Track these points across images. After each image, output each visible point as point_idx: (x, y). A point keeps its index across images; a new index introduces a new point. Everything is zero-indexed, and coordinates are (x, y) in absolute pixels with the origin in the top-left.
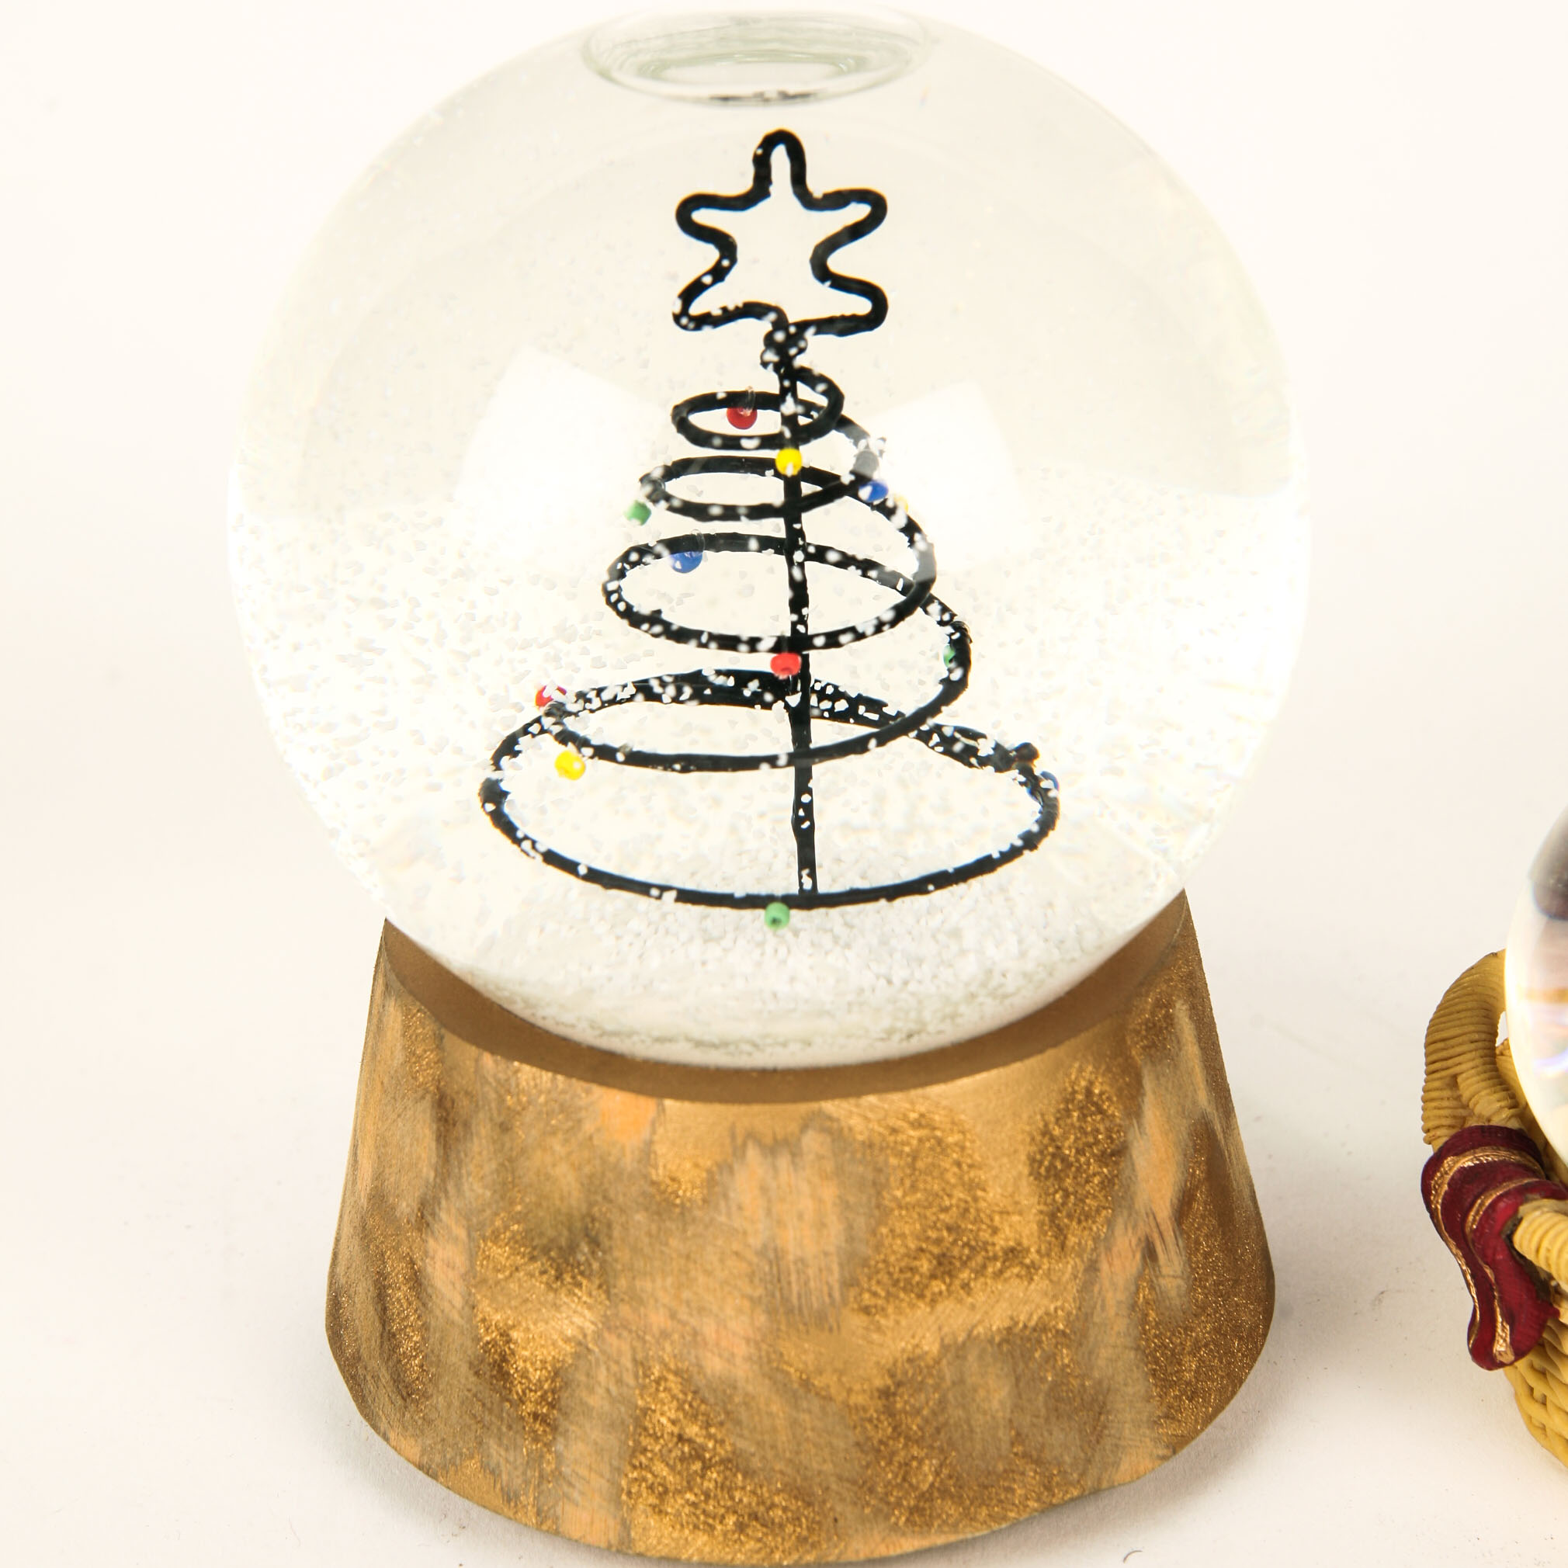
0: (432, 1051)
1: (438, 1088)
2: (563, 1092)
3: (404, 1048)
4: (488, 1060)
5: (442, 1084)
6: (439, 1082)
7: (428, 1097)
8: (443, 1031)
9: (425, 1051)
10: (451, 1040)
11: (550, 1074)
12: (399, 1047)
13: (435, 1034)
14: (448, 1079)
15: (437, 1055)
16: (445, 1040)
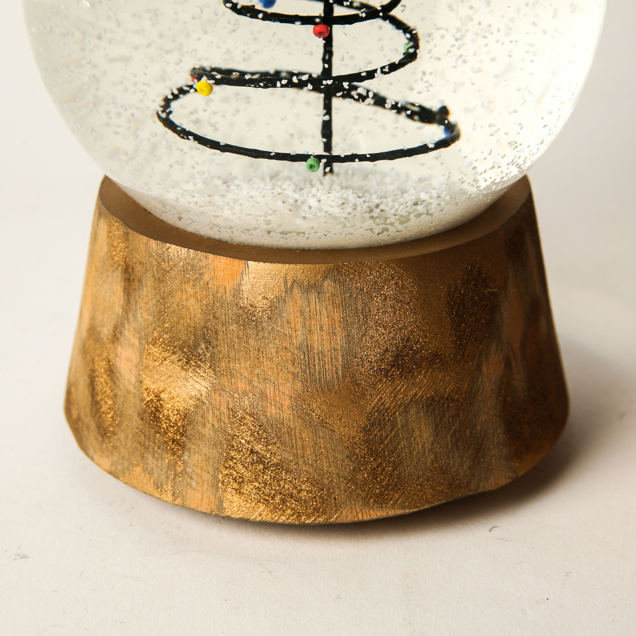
0: (122, 242)
1: (125, 263)
2: (193, 259)
3: (108, 244)
4: (153, 244)
5: (128, 259)
6: (126, 258)
7: (120, 268)
8: (129, 230)
9: (119, 243)
10: (133, 234)
11: (186, 249)
12: (105, 244)
13: (124, 233)
14: (131, 257)
15: (125, 244)
16: (129, 236)
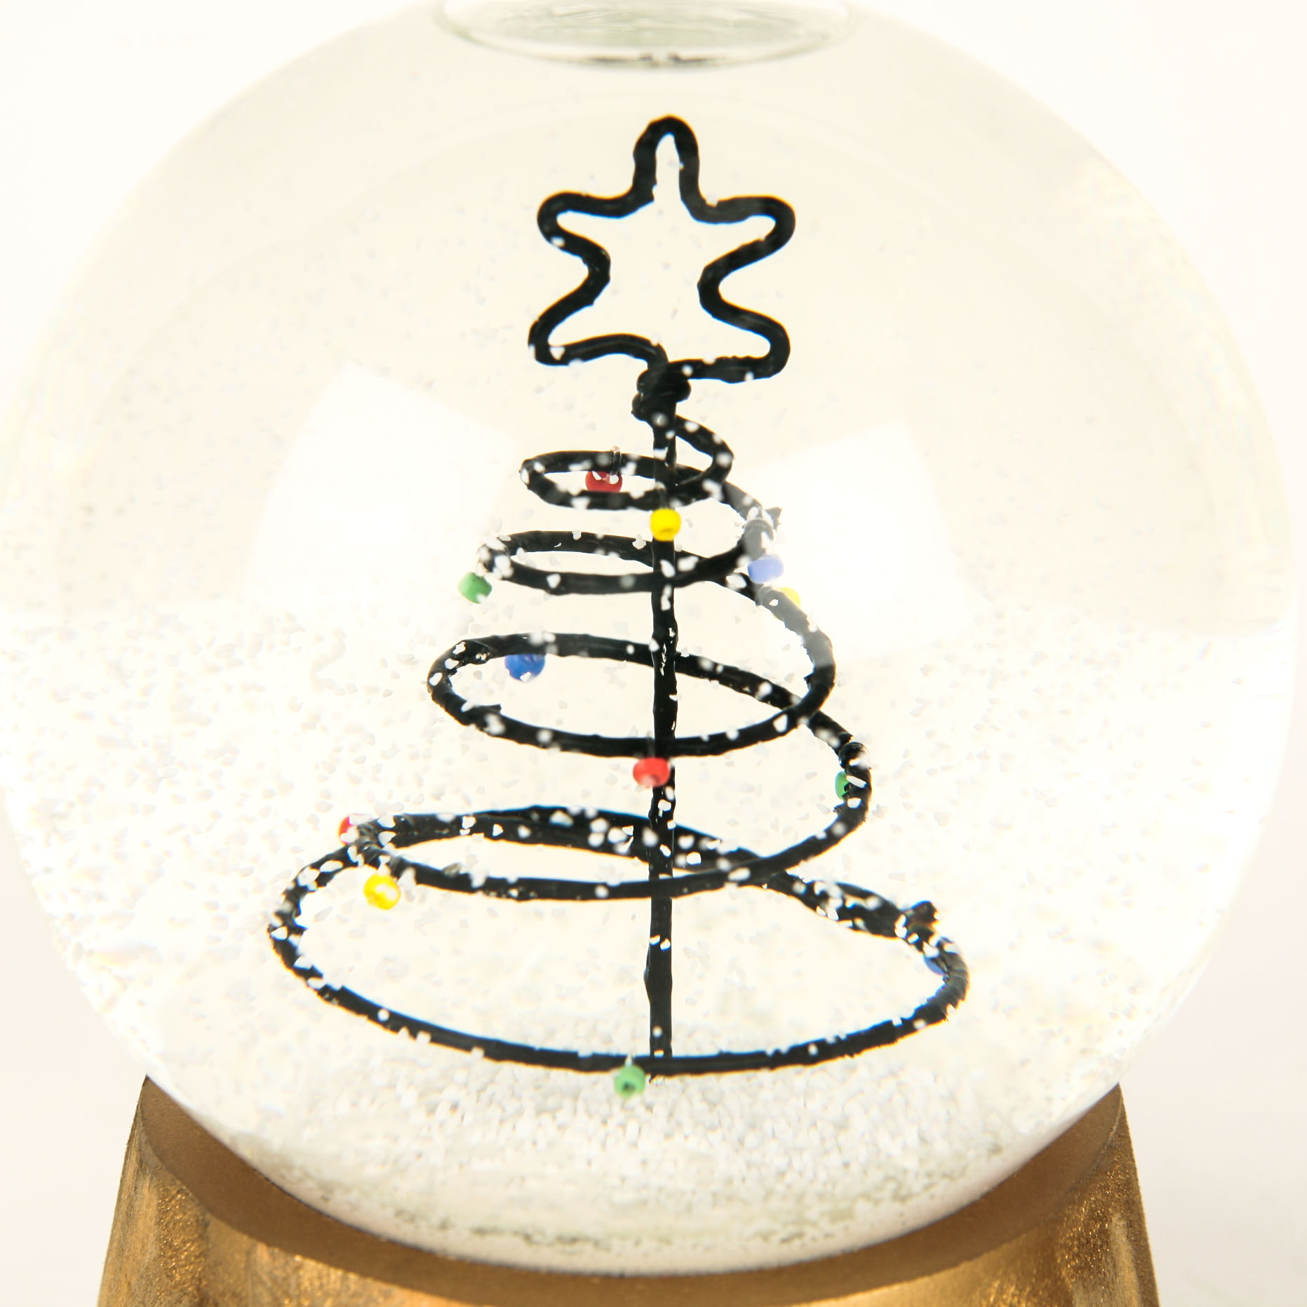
0: (193, 1242)
1: (198, 1289)
2: (355, 1295)
3: (159, 1239)
4: (263, 1253)
5: (204, 1283)
6: (200, 1280)
7: (186, 1300)
8: (208, 1216)
9: (184, 1242)
10: (218, 1228)
11: (340, 1273)
12: (152, 1238)
13: (197, 1221)
14: (212, 1277)
15: (199, 1247)
16: (209, 1229)
